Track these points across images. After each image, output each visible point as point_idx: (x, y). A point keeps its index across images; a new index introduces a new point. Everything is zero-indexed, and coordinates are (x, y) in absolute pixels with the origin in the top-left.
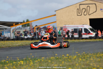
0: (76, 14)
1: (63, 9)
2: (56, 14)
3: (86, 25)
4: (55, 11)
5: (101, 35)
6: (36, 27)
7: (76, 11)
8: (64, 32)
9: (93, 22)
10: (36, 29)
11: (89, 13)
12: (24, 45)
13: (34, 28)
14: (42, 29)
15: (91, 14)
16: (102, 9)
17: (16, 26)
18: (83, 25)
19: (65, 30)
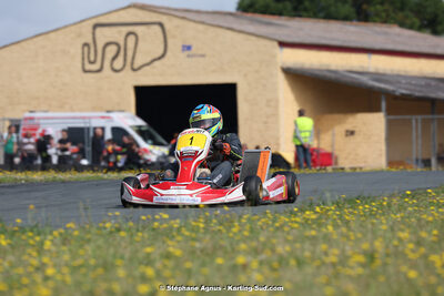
1: (23, 44)
7: (80, 51)
8: (29, 143)
11: (132, 63)
18: (108, 112)
19: (33, 132)
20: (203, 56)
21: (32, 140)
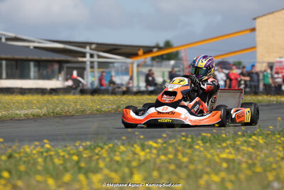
1: (276, 14)
2: (258, 28)
4: (255, 19)
17: (146, 58)
21: (280, 76)
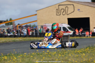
0: (56, 14)
2: (37, 14)
3: (64, 24)
4: (36, 11)
5: (78, 33)
6: (19, 25)
7: (56, 11)
8: (44, 31)
9: (71, 21)
10: (19, 27)
11: (67, 13)
12: (7, 41)
13: (16, 27)
14: (24, 28)
15: (69, 14)
16: (79, 10)
18: (62, 24)
19: (45, 28)
20: (82, 11)
21: (45, 30)
